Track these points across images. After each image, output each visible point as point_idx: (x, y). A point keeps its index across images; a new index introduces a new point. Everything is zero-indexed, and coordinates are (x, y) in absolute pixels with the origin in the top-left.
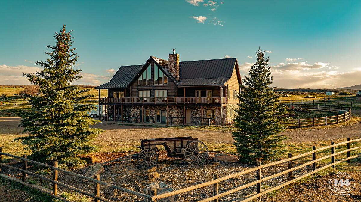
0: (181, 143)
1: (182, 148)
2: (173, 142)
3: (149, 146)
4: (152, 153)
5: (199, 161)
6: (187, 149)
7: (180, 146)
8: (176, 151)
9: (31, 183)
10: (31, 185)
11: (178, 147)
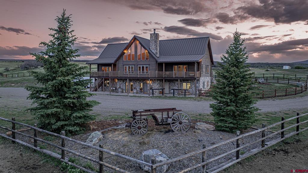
0: (167, 114)
1: (168, 119)
2: (161, 113)
3: (140, 116)
4: (143, 122)
5: (183, 129)
6: (173, 119)
7: (167, 117)
8: (163, 121)
9: (41, 148)
10: (42, 150)
11: (165, 117)
